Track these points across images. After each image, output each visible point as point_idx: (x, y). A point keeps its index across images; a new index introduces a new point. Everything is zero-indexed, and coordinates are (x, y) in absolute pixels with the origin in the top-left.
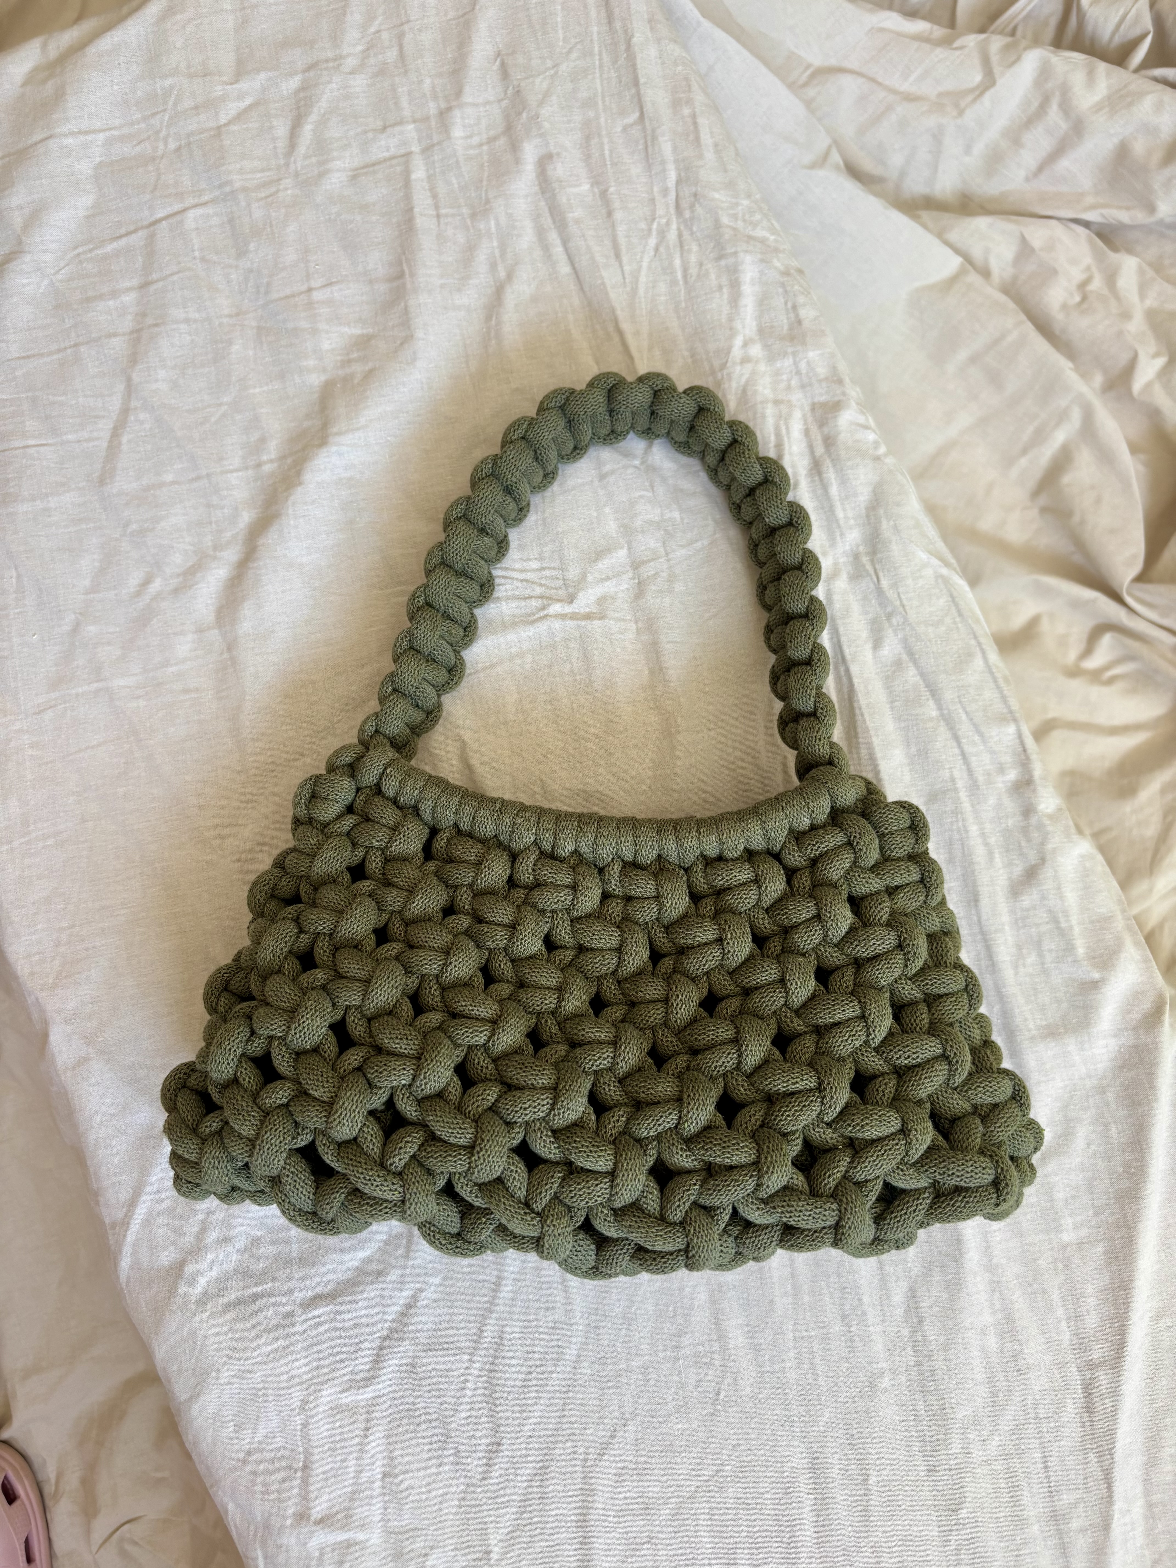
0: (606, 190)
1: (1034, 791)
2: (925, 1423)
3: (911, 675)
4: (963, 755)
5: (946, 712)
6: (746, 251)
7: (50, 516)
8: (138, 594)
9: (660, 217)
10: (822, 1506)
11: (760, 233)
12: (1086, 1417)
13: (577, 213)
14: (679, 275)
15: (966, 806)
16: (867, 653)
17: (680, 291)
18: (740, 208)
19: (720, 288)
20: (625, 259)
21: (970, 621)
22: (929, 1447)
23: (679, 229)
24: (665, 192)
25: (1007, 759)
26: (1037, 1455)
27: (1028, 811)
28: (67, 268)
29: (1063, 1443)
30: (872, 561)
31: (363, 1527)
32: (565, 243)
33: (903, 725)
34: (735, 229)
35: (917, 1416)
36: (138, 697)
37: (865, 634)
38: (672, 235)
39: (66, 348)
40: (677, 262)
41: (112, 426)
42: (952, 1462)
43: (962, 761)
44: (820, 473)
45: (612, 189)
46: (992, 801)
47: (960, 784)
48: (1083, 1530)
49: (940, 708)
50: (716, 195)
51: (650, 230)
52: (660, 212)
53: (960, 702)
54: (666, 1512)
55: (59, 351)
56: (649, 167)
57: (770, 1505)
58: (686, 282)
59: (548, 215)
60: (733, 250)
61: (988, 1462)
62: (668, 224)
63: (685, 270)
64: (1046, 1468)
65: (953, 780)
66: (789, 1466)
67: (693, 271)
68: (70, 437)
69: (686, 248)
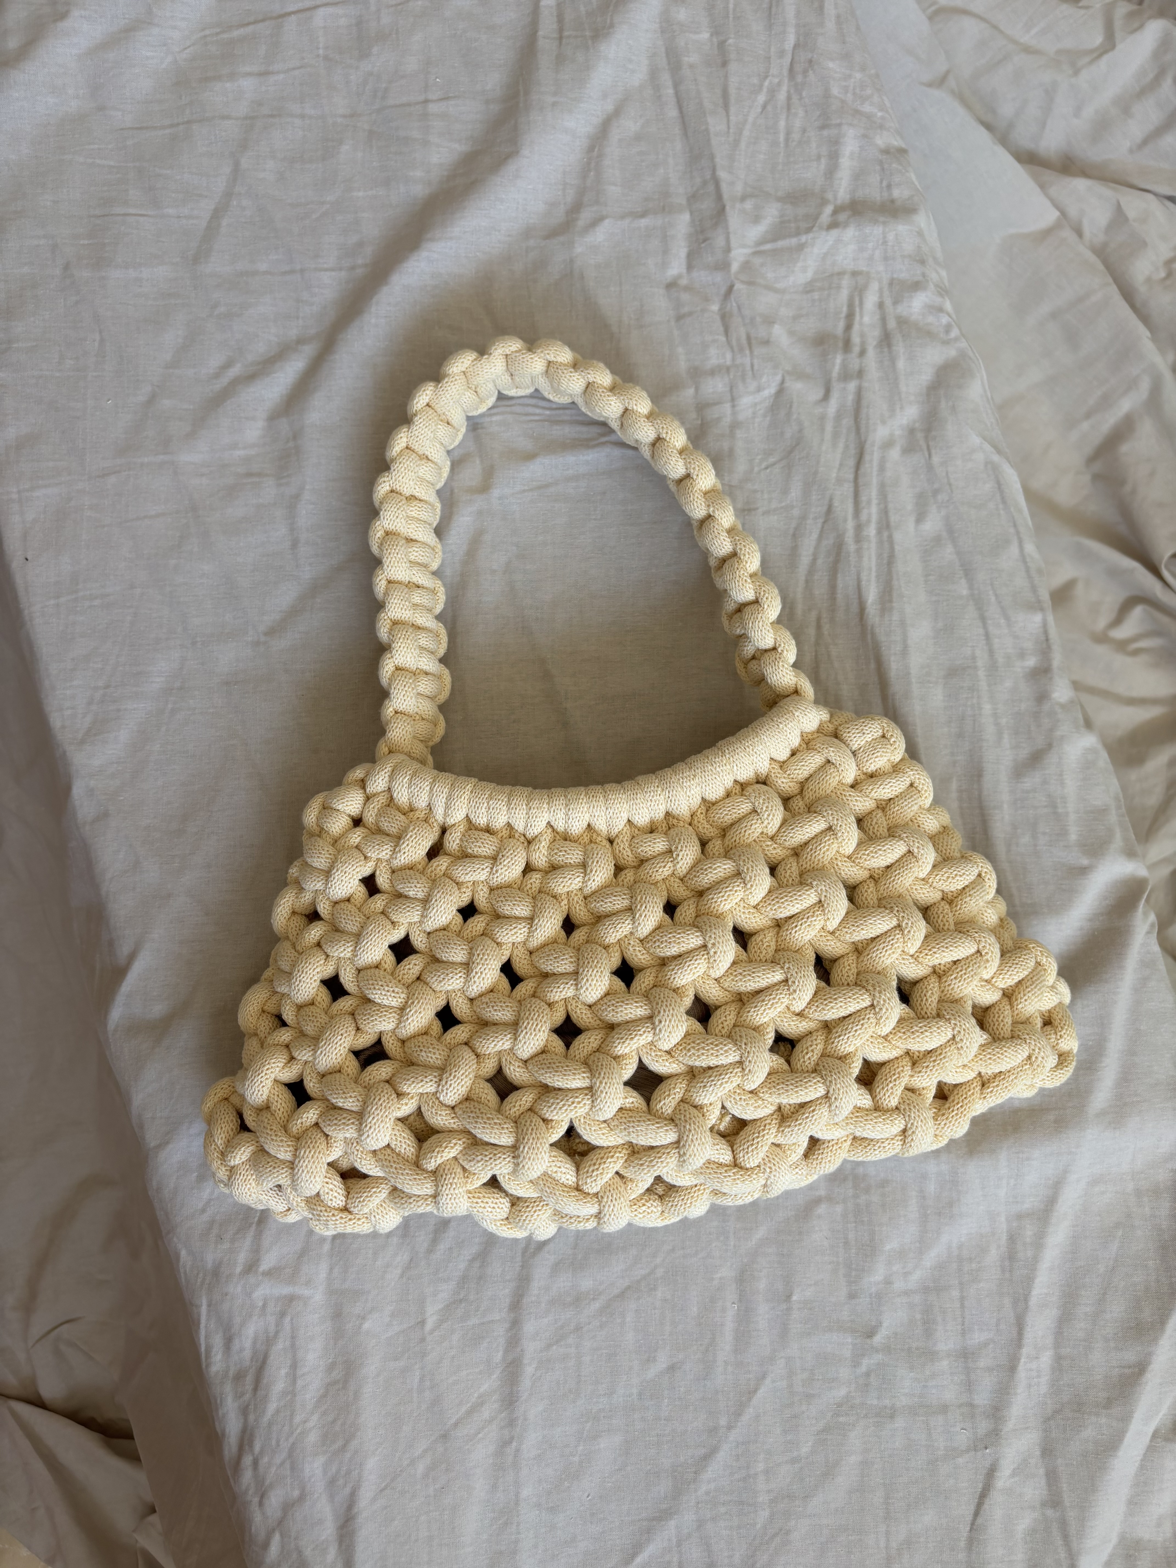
0: (724, 42)
1: (1051, 679)
2: (853, 1251)
3: (948, 552)
4: (987, 636)
5: (976, 592)
6: (851, 125)
7: (141, 286)
8: (217, 376)
9: (773, 76)
10: (745, 1315)
11: (867, 108)
12: (1007, 1263)
13: (693, 58)
14: (782, 137)
15: (983, 685)
16: (910, 525)
17: (779, 153)
18: (852, 80)
19: (819, 158)
20: (733, 110)
21: (1012, 509)
22: (853, 1273)
23: (788, 92)
24: (781, 53)
25: (1029, 645)
26: (955, 1293)
27: (1042, 697)
28: (192, 48)
29: (981, 1285)
30: (926, 438)
31: (308, 1283)
32: (676, 85)
33: (934, 598)
34: (843, 102)
35: (846, 1243)
36: (202, 475)
37: (910, 507)
38: (782, 96)
39: (178, 124)
40: (782, 124)
41: (213, 207)
42: (873, 1290)
43: (984, 642)
44: (889, 346)
45: (731, 41)
46: (1008, 684)
47: (980, 663)
48: (990, 1369)
49: (971, 587)
50: (831, 65)
51: (761, 86)
52: (774, 71)
53: (992, 585)
54: (597, 1305)
55: (172, 126)
56: (770, 27)
57: (695, 1309)
58: (787, 145)
59: (664, 55)
60: (838, 121)
61: (906, 1293)
62: (779, 84)
63: (788, 134)
64: (962, 1306)
65: (974, 658)
66: (719, 1275)
67: (796, 136)
68: (171, 211)
69: (793, 111)
